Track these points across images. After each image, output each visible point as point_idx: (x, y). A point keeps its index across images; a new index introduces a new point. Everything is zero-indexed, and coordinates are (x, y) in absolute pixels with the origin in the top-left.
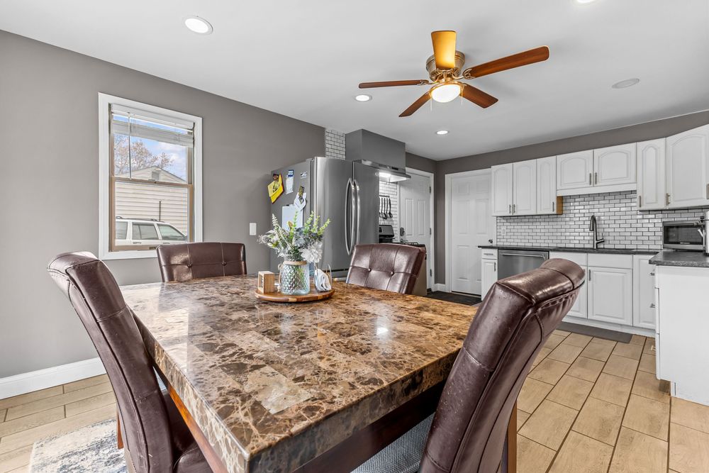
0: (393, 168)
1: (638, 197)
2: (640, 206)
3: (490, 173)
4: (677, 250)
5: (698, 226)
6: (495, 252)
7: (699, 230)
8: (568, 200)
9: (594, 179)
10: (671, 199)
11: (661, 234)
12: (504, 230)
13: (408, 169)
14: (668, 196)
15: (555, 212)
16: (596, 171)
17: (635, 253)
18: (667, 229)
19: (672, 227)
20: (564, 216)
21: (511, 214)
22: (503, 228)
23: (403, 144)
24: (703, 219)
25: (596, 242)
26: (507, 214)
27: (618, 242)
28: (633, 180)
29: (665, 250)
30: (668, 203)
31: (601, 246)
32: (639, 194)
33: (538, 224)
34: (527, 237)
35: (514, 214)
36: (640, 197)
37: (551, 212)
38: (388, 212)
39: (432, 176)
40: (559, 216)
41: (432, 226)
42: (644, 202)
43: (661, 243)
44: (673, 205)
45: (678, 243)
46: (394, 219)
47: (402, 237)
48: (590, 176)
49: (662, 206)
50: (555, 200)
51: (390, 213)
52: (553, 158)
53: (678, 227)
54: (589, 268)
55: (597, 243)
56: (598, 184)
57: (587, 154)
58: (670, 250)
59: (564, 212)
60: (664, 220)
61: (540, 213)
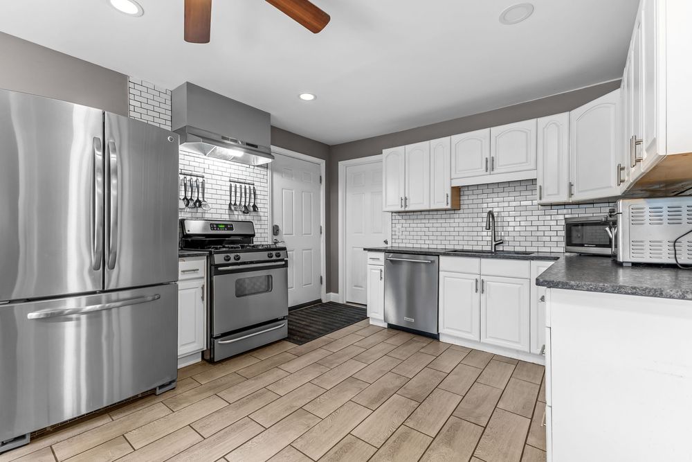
0: (248, 144)
1: (538, 188)
2: (540, 199)
3: (381, 161)
4: (581, 255)
5: (605, 223)
6: (381, 256)
7: (607, 229)
8: (466, 193)
9: (490, 165)
10: (575, 190)
11: (563, 233)
12: (399, 229)
13: (273, 148)
14: (571, 185)
15: (449, 207)
16: (493, 155)
17: (533, 258)
18: (571, 227)
19: (576, 225)
20: (461, 211)
21: (403, 209)
22: (399, 226)
23: (268, 115)
24: (612, 212)
25: (494, 243)
26: (399, 209)
27: (518, 244)
28: (533, 166)
29: (568, 254)
30: (571, 195)
31: (500, 248)
32: (539, 183)
33: (435, 221)
34: (424, 238)
35: (407, 209)
36: (540, 186)
37: (445, 207)
38: (252, 204)
39: (323, 163)
40: (456, 212)
41: (323, 223)
42: (545, 193)
43: (563, 244)
44: (578, 197)
45: (582, 245)
46: (262, 214)
47: (275, 238)
48: (487, 161)
49: (564, 198)
50: (449, 192)
51: (254, 206)
52: (448, 138)
53: (583, 225)
54: (483, 277)
55: (496, 245)
56: (495, 171)
57: (484, 132)
58: (572, 254)
59: (462, 207)
60: (567, 216)
61: (433, 207)
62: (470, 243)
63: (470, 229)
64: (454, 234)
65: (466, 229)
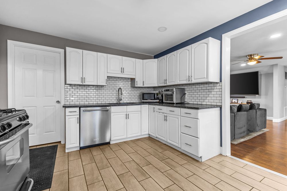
2: (137, 85)
12: (70, 94)
14: (143, 82)
19: (145, 94)
22: (69, 92)
25: (119, 100)
30: (143, 85)
35: (84, 84)
36: (137, 81)
44: (145, 86)
45: (147, 100)
48: (122, 69)
50: (106, 78)
53: (147, 94)
54: (128, 113)
56: (124, 73)
57: (120, 57)
61: (98, 84)
62: (108, 100)
63: (108, 95)
64: (102, 96)
65: (107, 95)
